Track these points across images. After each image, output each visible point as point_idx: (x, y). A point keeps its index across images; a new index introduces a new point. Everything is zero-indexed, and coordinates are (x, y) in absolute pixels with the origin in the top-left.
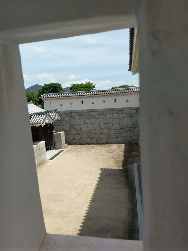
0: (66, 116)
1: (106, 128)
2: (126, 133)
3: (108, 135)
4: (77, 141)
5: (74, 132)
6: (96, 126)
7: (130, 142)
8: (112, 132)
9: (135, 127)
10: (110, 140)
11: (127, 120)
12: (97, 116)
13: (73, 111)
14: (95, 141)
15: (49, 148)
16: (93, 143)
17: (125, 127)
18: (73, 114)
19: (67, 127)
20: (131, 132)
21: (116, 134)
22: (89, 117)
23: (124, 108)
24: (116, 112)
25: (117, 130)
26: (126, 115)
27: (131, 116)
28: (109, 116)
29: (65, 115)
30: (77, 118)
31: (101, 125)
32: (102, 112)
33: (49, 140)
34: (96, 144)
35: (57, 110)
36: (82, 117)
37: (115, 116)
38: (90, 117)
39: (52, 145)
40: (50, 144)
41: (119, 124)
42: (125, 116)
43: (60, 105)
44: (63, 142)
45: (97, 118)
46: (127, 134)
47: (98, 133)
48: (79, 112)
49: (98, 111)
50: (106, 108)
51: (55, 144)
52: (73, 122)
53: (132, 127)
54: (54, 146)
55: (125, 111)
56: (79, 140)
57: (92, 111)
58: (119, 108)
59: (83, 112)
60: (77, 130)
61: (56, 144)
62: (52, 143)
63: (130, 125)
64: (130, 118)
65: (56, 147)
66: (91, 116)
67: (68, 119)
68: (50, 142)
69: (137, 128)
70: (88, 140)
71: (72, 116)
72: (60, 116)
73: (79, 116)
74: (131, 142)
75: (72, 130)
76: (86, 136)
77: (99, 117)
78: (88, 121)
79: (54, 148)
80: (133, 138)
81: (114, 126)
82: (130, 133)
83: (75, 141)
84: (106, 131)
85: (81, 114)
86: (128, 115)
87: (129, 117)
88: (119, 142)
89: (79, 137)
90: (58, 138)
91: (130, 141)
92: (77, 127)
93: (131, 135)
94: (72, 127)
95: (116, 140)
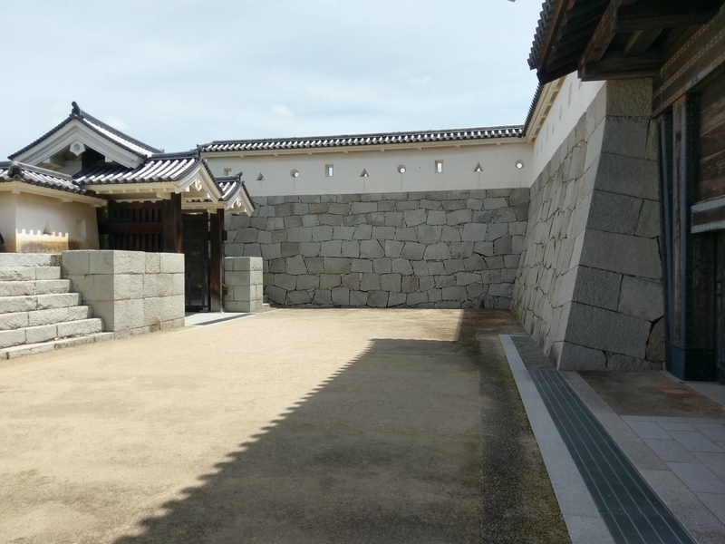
0: (272, 213)
1: (402, 255)
2: (469, 274)
3: (408, 279)
4: (305, 297)
5: (295, 265)
6: (369, 248)
7: (482, 306)
8: (422, 270)
9: (503, 255)
10: (415, 297)
11: (476, 233)
12: (374, 216)
13: (298, 197)
14: (364, 298)
15: (206, 304)
16: (357, 304)
17: (469, 253)
18: (299, 209)
19: (275, 251)
20: (488, 272)
21: (436, 278)
22: (349, 219)
23: (468, 193)
24: (439, 203)
25: (440, 264)
26: (472, 215)
27: (489, 218)
28: (414, 217)
29: (272, 211)
30: (310, 220)
31: (387, 246)
32: (393, 203)
33: (206, 278)
34: (367, 306)
35: (242, 179)
36: (325, 218)
37: (437, 216)
38: (354, 220)
39: (216, 294)
40: (209, 293)
41: (449, 244)
42: (468, 219)
43: (257, 177)
44: (256, 291)
45: (374, 224)
46: (474, 277)
47: (376, 270)
48: (318, 201)
49: (380, 198)
50: (406, 190)
51: (225, 292)
52: (296, 234)
53: (490, 253)
54: (223, 301)
55: (470, 201)
56: (311, 295)
57: (359, 198)
58: (451, 191)
59: (331, 202)
60: (305, 259)
61: (230, 293)
62: (216, 287)
63: (485, 248)
64: (485, 225)
65: (229, 305)
66: (356, 216)
67: (279, 224)
68: (209, 285)
69: (507, 258)
70: (341, 295)
71: (292, 214)
72: (253, 205)
73: (314, 217)
74: (487, 304)
75: (289, 260)
76: (335, 281)
77: (381, 219)
78: (346, 232)
79: (224, 306)
80: (494, 291)
81: (432, 251)
82: (485, 274)
83: (295, 297)
84: (401, 266)
85: (323, 207)
86: (480, 214)
87: (481, 221)
88: (445, 303)
89: (314, 281)
90: (237, 273)
91: (483, 302)
92: (308, 249)
93: (486, 281)
94: (290, 248)
95: (435, 296)
